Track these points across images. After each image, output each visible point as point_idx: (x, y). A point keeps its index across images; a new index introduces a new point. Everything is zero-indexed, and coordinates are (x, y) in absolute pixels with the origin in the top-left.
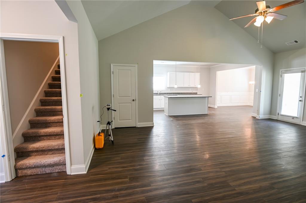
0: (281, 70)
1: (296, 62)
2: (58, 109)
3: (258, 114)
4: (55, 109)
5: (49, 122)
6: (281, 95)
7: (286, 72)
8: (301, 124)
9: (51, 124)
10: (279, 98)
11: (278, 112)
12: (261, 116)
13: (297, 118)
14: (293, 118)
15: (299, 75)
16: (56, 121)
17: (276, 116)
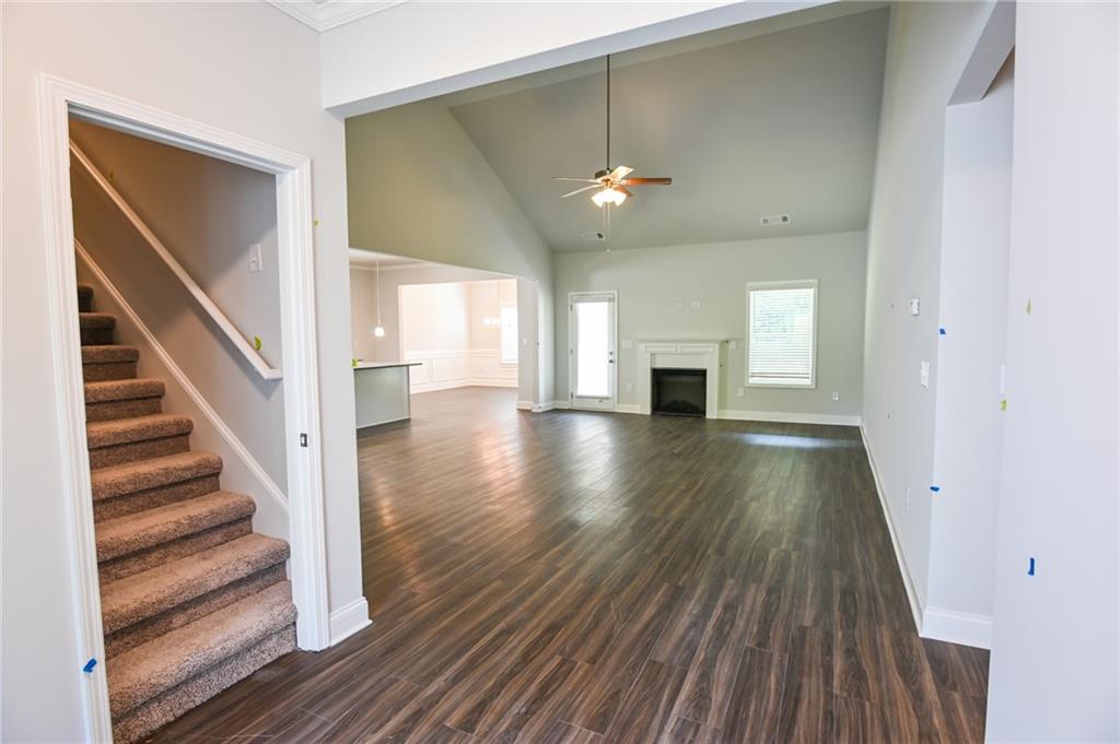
0: (570, 294)
1: (598, 278)
3: (536, 400)
6: (574, 352)
7: (582, 299)
8: (616, 410)
10: (570, 358)
11: (570, 391)
12: (543, 405)
13: (607, 398)
14: (601, 399)
15: (604, 306)
17: (567, 399)
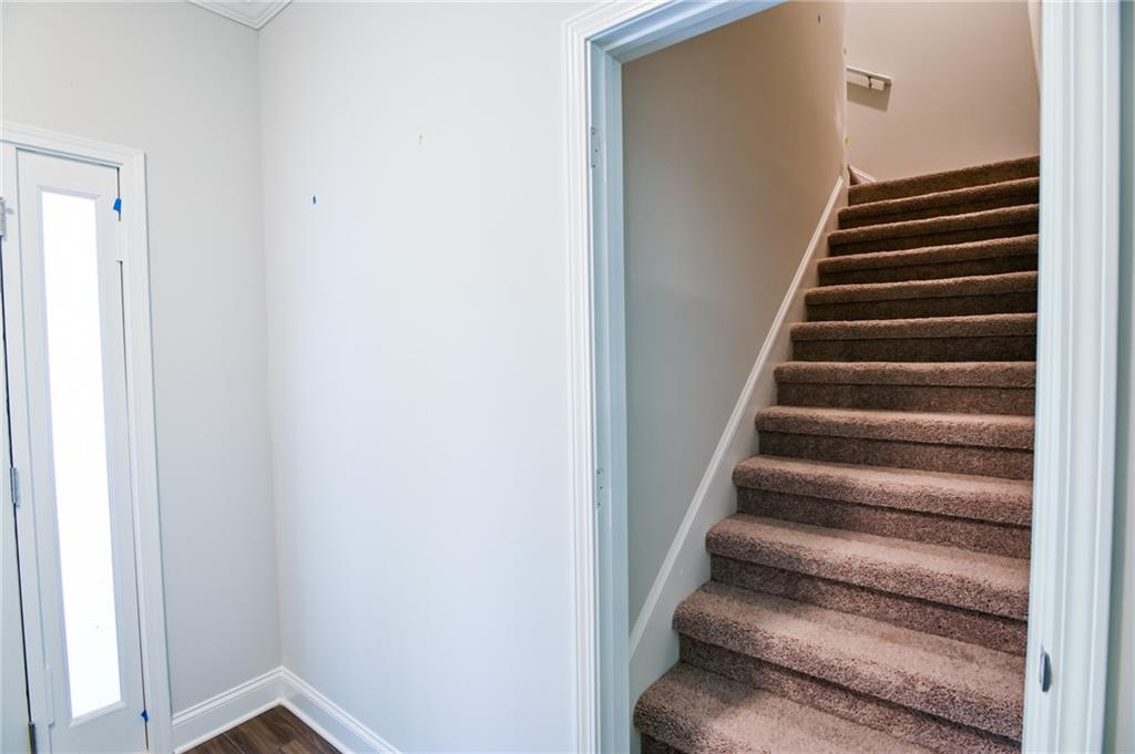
2: (861, 492)
4: (842, 486)
5: (814, 572)
9: (823, 588)
16: (856, 581)
